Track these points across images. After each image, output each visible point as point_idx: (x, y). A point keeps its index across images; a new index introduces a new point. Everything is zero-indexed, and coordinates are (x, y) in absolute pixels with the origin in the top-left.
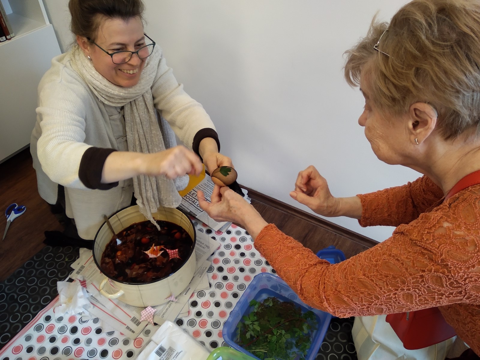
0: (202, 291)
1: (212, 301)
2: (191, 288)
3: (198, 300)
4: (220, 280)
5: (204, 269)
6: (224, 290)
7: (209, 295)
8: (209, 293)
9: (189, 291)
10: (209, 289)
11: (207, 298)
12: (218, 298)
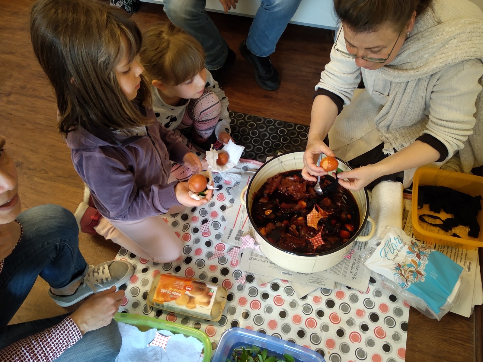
0: (294, 291)
1: (286, 307)
2: (292, 276)
3: (281, 289)
4: (316, 308)
5: (323, 283)
6: (305, 317)
7: (291, 301)
8: (294, 300)
9: (288, 275)
10: (299, 298)
11: (288, 299)
12: (291, 313)
